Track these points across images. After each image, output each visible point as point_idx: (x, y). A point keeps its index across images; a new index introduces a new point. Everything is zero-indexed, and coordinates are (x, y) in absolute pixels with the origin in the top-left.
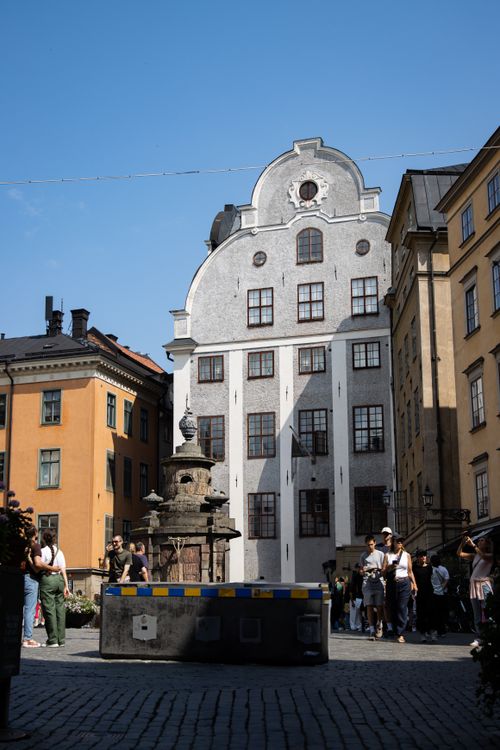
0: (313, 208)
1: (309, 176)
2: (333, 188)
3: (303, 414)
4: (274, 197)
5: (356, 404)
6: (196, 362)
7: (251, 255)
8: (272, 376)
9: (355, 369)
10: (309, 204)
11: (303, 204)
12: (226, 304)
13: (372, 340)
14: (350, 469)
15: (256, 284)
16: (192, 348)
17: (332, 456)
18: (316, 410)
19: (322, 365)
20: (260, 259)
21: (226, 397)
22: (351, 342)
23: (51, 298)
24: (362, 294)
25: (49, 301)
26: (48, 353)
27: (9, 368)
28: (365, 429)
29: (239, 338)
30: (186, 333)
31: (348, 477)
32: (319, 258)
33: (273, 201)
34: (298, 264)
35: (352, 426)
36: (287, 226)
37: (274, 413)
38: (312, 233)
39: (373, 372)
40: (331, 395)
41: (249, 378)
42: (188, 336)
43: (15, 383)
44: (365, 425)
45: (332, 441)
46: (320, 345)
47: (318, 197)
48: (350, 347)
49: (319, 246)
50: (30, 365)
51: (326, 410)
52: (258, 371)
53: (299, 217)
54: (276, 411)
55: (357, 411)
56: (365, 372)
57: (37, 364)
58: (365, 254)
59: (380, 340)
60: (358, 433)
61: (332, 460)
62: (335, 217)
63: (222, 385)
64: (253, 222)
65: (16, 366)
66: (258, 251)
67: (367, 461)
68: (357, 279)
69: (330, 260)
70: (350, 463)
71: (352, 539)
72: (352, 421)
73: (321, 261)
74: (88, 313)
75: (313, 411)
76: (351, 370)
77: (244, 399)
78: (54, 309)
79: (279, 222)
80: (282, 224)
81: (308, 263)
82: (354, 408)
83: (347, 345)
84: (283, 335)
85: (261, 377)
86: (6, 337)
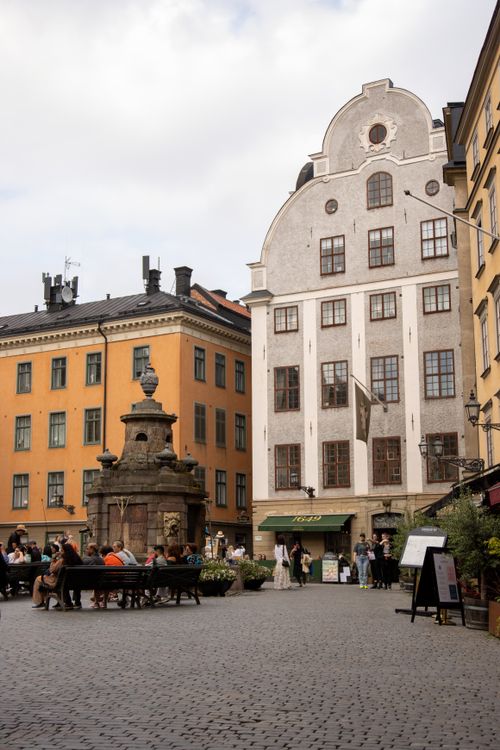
0: (383, 151)
1: (377, 120)
2: (401, 130)
3: (375, 361)
4: (345, 142)
5: (427, 350)
6: (272, 313)
7: (324, 203)
8: (345, 324)
9: (425, 313)
10: (378, 147)
11: (372, 148)
12: (300, 254)
13: (442, 284)
14: (422, 416)
15: (328, 232)
16: (267, 299)
17: (404, 404)
18: (388, 357)
19: (394, 311)
20: (332, 206)
21: (300, 347)
22: (422, 286)
23: (148, 257)
24: (432, 236)
25: (146, 260)
26: (142, 310)
27: (102, 327)
28: (436, 375)
29: (313, 287)
30: (262, 285)
31: (419, 424)
32: (389, 202)
33: (344, 147)
34: (369, 209)
35: (423, 372)
36: (358, 172)
37: (346, 361)
38: (382, 177)
39: (443, 315)
40: (402, 340)
41: (323, 327)
42: (264, 288)
43: (109, 341)
44: (436, 371)
45: (404, 388)
46: (391, 291)
47: (387, 140)
48: (421, 292)
49: (389, 190)
50: (121, 323)
51: (397, 356)
52: (331, 319)
53: (369, 161)
54: (348, 359)
55: (428, 356)
56: (435, 315)
57: (127, 322)
58: (434, 194)
59: (450, 282)
60: (429, 379)
61: (404, 408)
62: (404, 159)
63: (297, 335)
64: (324, 170)
65: (108, 325)
66: (329, 199)
67: (437, 407)
68: (427, 221)
69: (399, 203)
70: (421, 409)
71: (424, 486)
72: (422, 367)
73: (391, 205)
74: (191, 270)
75: (384, 358)
76: (422, 314)
77: (318, 349)
78: (151, 269)
79: (350, 168)
80: (353, 169)
81: (378, 207)
82: (425, 353)
83: (418, 289)
84: (355, 282)
85: (334, 325)
86: (111, 297)
